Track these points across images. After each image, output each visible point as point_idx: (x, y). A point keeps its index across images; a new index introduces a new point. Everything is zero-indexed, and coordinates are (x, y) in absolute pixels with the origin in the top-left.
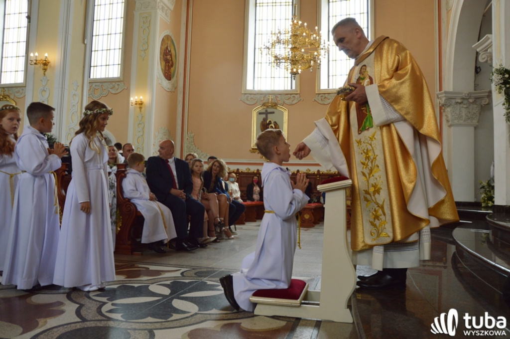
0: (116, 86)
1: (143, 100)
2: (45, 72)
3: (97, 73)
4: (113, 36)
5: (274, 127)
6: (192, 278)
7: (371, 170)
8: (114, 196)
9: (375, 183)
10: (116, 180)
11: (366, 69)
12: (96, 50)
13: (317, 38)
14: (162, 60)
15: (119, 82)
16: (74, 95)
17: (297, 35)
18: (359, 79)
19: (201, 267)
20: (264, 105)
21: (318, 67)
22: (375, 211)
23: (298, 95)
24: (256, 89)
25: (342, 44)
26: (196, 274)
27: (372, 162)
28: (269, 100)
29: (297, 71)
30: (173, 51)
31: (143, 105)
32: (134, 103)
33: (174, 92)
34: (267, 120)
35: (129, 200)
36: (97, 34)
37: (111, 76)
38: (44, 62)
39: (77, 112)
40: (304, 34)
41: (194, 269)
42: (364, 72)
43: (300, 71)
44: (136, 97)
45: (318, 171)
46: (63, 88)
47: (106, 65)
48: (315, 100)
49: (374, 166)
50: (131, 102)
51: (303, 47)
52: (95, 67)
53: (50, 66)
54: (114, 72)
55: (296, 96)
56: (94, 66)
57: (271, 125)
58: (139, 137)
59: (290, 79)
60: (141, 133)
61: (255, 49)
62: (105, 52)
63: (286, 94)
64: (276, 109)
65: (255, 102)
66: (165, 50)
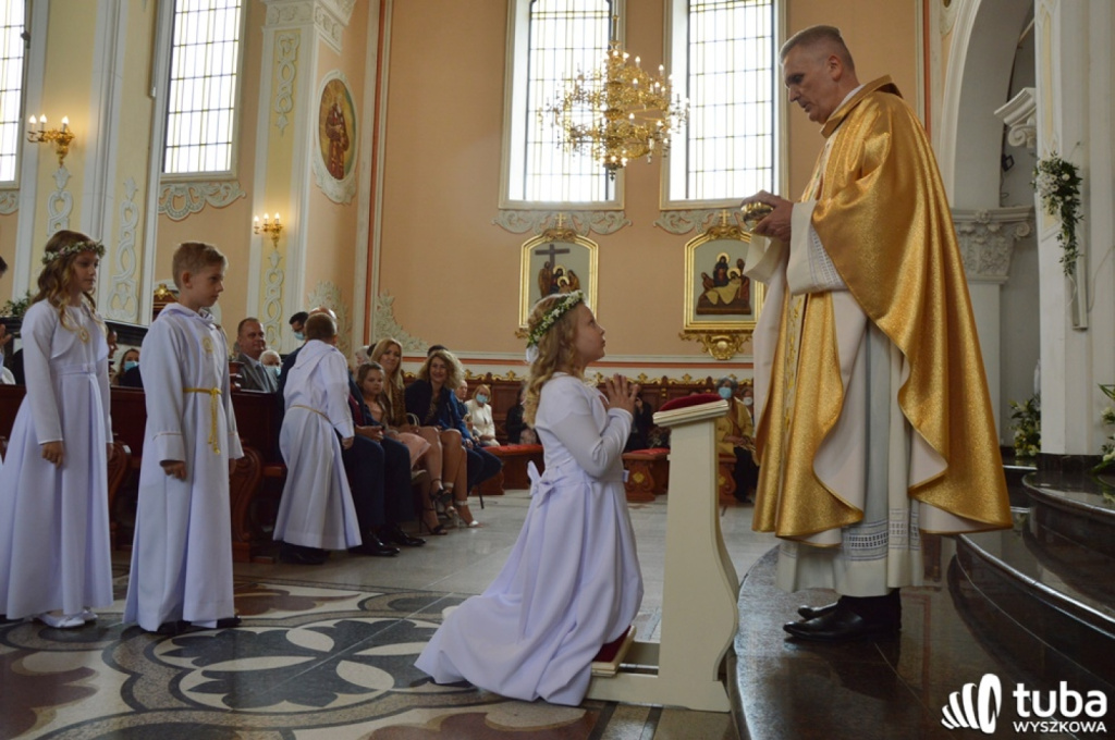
0: (223, 192)
1: (280, 222)
2: (62, 158)
3: (181, 162)
4: (216, 80)
5: (568, 282)
6: (381, 613)
12: (179, 110)
13: (663, 89)
14: (324, 134)
15: (228, 181)
16: (128, 209)
17: (619, 83)
19: (402, 590)
20: (546, 234)
21: (664, 152)
23: (621, 214)
24: (529, 199)
25: (796, 87)
26: (391, 604)
28: (557, 223)
29: (619, 161)
30: (348, 116)
31: (281, 232)
32: (261, 228)
33: (350, 204)
34: (554, 266)
36: (181, 76)
37: (210, 168)
38: (60, 136)
39: (133, 247)
40: (635, 81)
41: (388, 594)
43: (624, 161)
44: (266, 216)
45: (665, 378)
46: (102, 194)
47: (200, 145)
48: (658, 225)
50: (254, 225)
51: (629, 110)
52: (176, 149)
53: (75, 146)
54: (218, 160)
55: (617, 215)
56: (173, 147)
57: (561, 278)
58: (272, 302)
59: (603, 178)
60: (277, 294)
61: (527, 111)
62: (197, 116)
63: (596, 210)
64: (573, 242)
65: (529, 225)
66: (330, 113)
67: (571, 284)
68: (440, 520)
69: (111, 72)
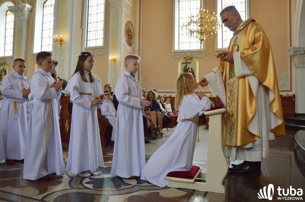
0: (101, 51)
1: (116, 58)
2: (61, 45)
3: (91, 44)
4: (99, 23)
5: (191, 71)
9: (232, 110)
12: (90, 31)
13: (215, 19)
14: (126, 35)
15: (102, 48)
17: (203, 18)
18: (233, 45)
20: (185, 58)
21: (216, 35)
22: (231, 126)
24: (180, 49)
25: (226, 22)
27: (232, 97)
28: (188, 55)
29: (203, 39)
30: (132, 30)
31: (116, 61)
32: (111, 60)
34: (187, 67)
35: (104, 117)
36: (91, 22)
37: (98, 45)
38: (61, 40)
40: (207, 17)
42: (236, 41)
43: (205, 38)
44: (112, 57)
46: (70, 54)
47: (96, 39)
48: (215, 55)
49: (233, 100)
50: (109, 59)
51: (206, 25)
52: (90, 41)
53: (64, 42)
54: (100, 43)
55: (204, 53)
57: (189, 70)
58: (114, 79)
59: (200, 43)
60: (115, 77)
61: (179, 26)
62: (95, 32)
63: (197, 52)
64: (192, 60)
65: (179, 57)
66: (127, 29)
67: (192, 71)
69: (72, 23)
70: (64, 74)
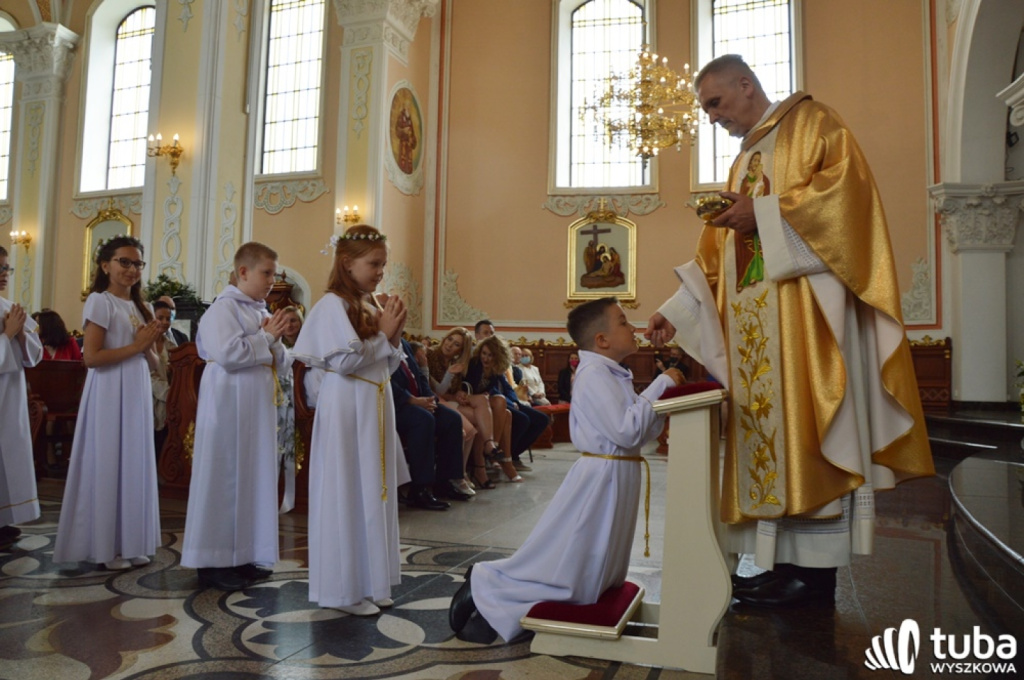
0: (310, 188)
1: (359, 213)
2: (174, 168)
3: (277, 164)
4: (303, 94)
5: (610, 258)
6: (426, 568)
7: (756, 368)
8: (290, 405)
9: (762, 395)
10: (292, 375)
11: (759, 161)
12: (273, 120)
13: (689, 85)
14: (395, 136)
15: (314, 179)
16: (228, 209)
17: (649, 82)
18: (746, 180)
19: (447, 544)
20: (590, 216)
21: (692, 141)
22: (759, 450)
23: (656, 197)
24: (574, 185)
25: (715, 110)
26: (436, 558)
27: (758, 351)
28: (599, 205)
29: (650, 151)
30: (415, 119)
32: (343, 218)
33: (418, 195)
34: (597, 244)
36: (276, 91)
37: (300, 169)
38: (173, 150)
39: (232, 240)
40: (663, 80)
41: (434, 548)
42: (756, 166)
43: (655, 151)
44: (346, 208)
46: (206, 197)
47: (292, 149)
48: (689, 205)
49: (762, 360)
50: (336, 216)
51: (659, 105)
52: (272, 154)
53: (184, 158)
54: (306, 161)
55: (653, 198)
56: (270, 152)
57: (603, 255)
59: (640, 165)
61: (571, 109)
62: (289, 124)
63: (632, 194)
64: (614, 223)
65: (572, 211)
66: (399, 117)
67: (613, 260)
68: (488, 474)
69: (212, 95)
70: (182, 265)
